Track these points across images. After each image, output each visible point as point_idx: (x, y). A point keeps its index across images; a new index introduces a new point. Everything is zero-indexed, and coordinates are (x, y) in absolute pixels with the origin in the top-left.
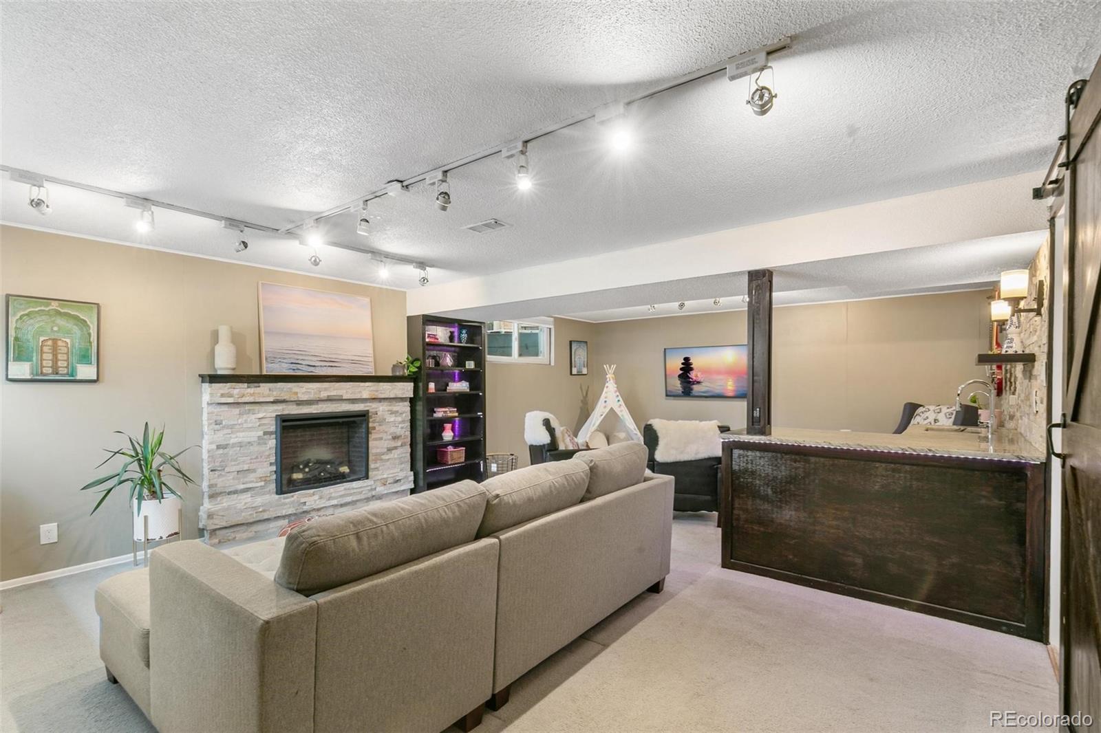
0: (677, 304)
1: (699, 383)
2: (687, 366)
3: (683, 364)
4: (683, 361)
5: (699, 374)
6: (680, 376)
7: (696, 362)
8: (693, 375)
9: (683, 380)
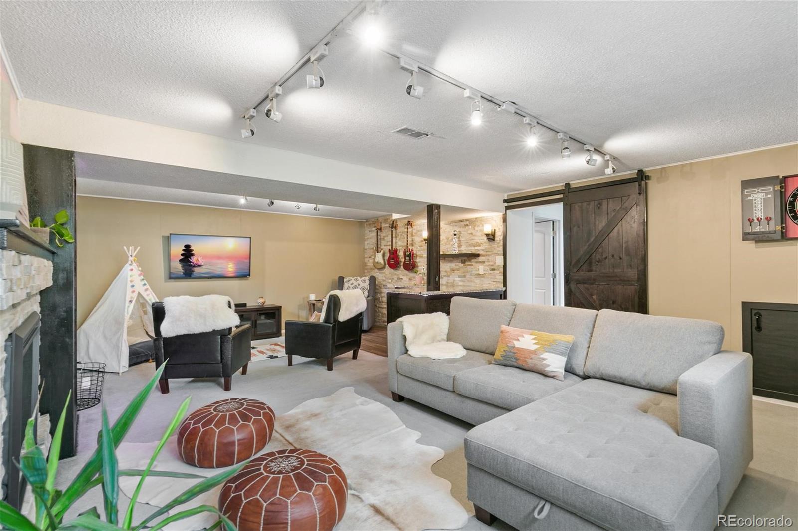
0: (268, 201)
1: (199, 266)
2: (188, 252)
3: (183, 250)
4: (184, 248)
5: (200, 259)
6: (180, 260)
7: (196, 248)
8: (193, 259)
9: (184, 264)
